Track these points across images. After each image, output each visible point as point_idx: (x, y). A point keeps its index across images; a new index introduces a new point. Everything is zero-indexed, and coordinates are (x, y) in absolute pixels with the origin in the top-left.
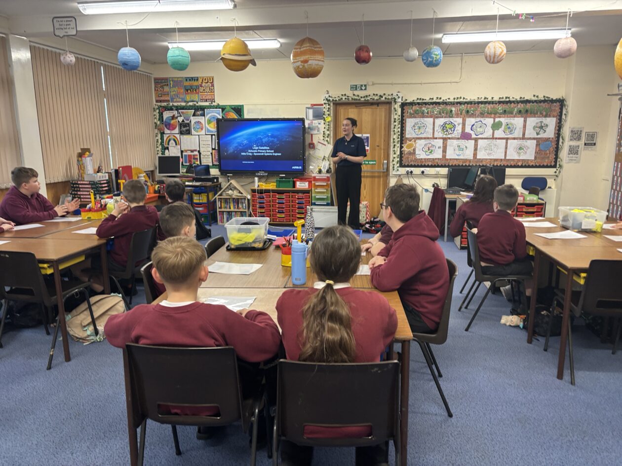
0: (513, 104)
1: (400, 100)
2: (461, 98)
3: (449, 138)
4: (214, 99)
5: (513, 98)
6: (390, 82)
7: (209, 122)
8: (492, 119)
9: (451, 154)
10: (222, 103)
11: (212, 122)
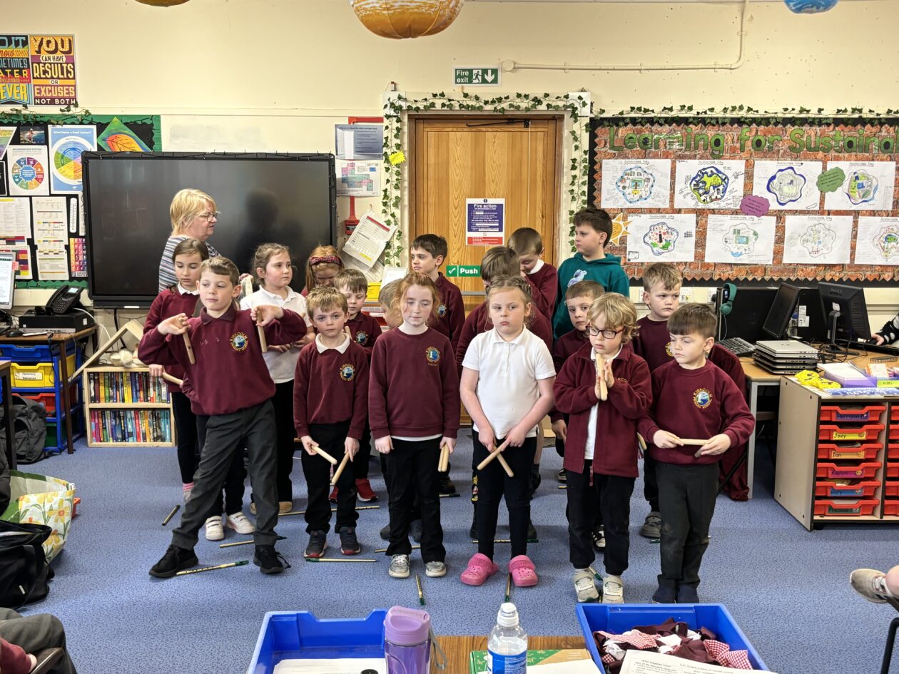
0: (869, 126)
1: (585, 111)
2: (741, 108)
3: (713, 211)
4: (75, 98)
5: (871, 111)
6: (561, 64)
7: (62, 160)
8: (820, 164)
9: (718, 252)
10: (99, 108)
11: (70, 160)
